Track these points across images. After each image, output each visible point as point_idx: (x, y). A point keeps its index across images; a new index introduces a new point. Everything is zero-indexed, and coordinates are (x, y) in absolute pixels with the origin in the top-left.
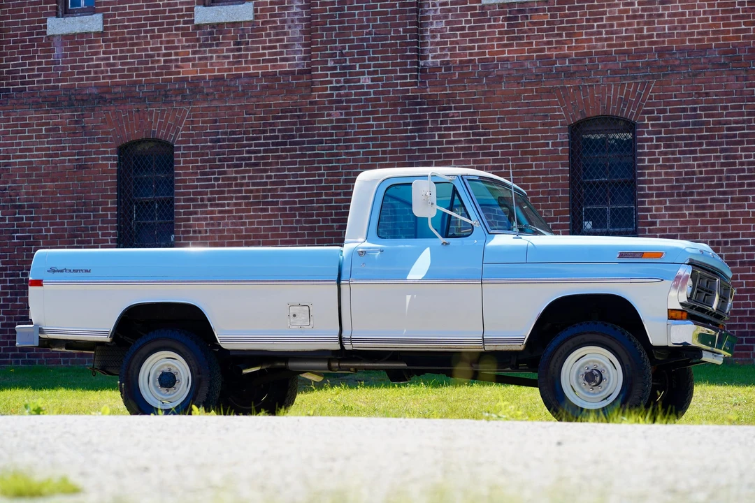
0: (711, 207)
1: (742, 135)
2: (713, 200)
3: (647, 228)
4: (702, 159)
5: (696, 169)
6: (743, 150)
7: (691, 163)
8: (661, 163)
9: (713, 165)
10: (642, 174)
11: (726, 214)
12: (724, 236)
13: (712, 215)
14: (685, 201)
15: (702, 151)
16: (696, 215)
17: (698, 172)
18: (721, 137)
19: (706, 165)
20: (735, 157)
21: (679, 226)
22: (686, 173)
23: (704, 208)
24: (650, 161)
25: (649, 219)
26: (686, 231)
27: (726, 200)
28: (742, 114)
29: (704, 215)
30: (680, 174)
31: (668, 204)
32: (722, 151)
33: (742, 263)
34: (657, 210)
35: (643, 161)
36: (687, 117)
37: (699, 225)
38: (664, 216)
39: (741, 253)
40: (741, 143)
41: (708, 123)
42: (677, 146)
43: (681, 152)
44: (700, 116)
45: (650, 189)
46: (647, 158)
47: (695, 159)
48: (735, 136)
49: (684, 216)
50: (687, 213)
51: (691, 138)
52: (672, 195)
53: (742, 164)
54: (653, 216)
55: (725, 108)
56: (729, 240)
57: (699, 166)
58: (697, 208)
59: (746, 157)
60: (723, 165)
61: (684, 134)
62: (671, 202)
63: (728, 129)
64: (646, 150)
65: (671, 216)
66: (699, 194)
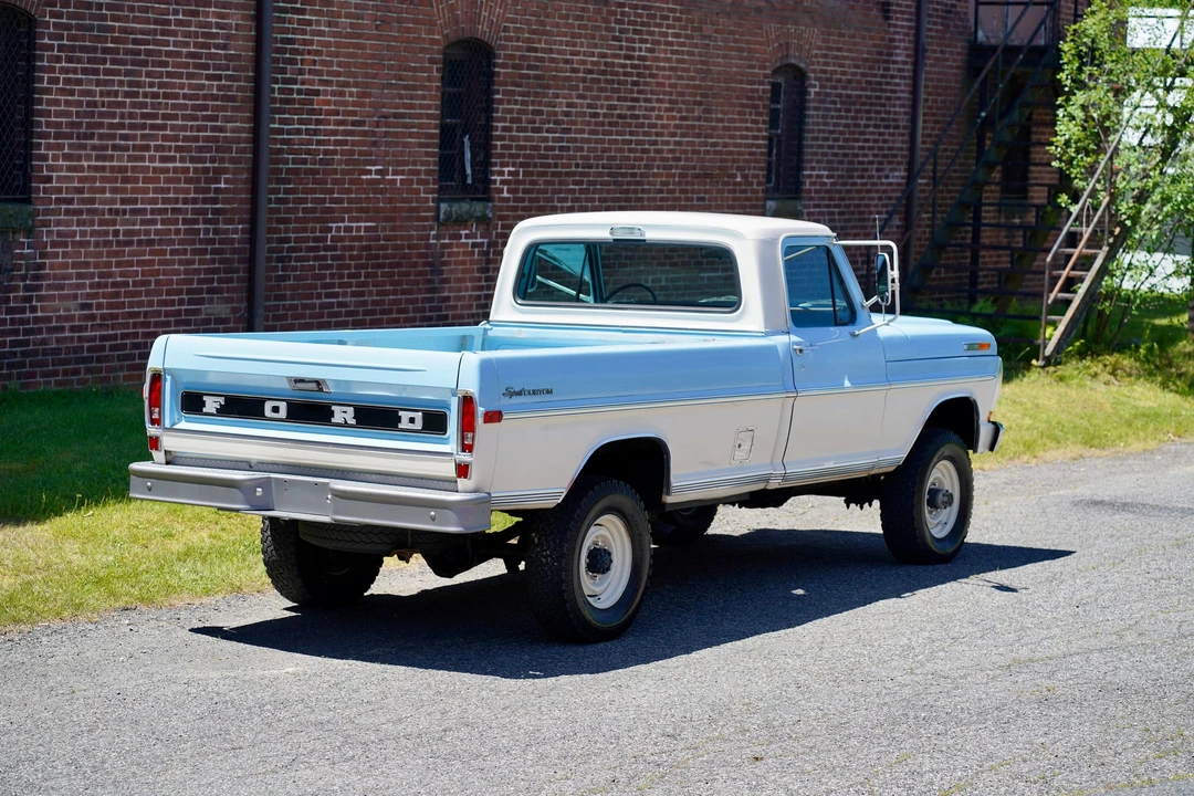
0: (111, 158)
1: (148, 53)
2: (115, 147)
3: (41, 186)
4: (106, 83)
5: (97, 99)
6: (149, 74)
7: (93, 88)
8: (61, 86)
9: (116, 94)
10: (40, 102)
11: (125, 169)
12: (123, 201)
13: (112, 169)
14: (84, 147)
15: (107, 72)
16: (96, 169)
17: (100, 104)
18: (127, 52)
19: (109, 94)
20: (139, 84)
21: (76, 185)
22: (89, 104)
23: (104, 158)
24: (51, 81)
25: (45, 173)
26: (83, 193)
27: (126, 149)
28: (147, 21)
29: (103, 169)
30: (80, 104)
31: (66, 151)
32: (128, 73)
33: (140, 243)
34: (55, 158)
35: (41, 80)
36: (93, 17)
37: (98, 184)
38: (59, 169)
39: (138, 227)
40: (145, 63)
41: (112, 29)
42: (79, 61)
43: (85, 71)
44: (104, 18)
45: (48, 124)
46: (46, 76)
47: (98, 83)
48: (138, 53)
49: (81, 169)
50: (86, 164)
51: (95, 50)
52: (70, 136)
53: (145, 95)
54: (50, 168)
55: (132, 9)
56: (128, 207)
57: (102, 94)
58: (98, 158)
59: (151, 85)
60: (127, 94)
61: (87, 43)
62: (71, 146)
63: (135, 42)
64: (46, 64)
65: (70, 169)
66: (101, 137)
